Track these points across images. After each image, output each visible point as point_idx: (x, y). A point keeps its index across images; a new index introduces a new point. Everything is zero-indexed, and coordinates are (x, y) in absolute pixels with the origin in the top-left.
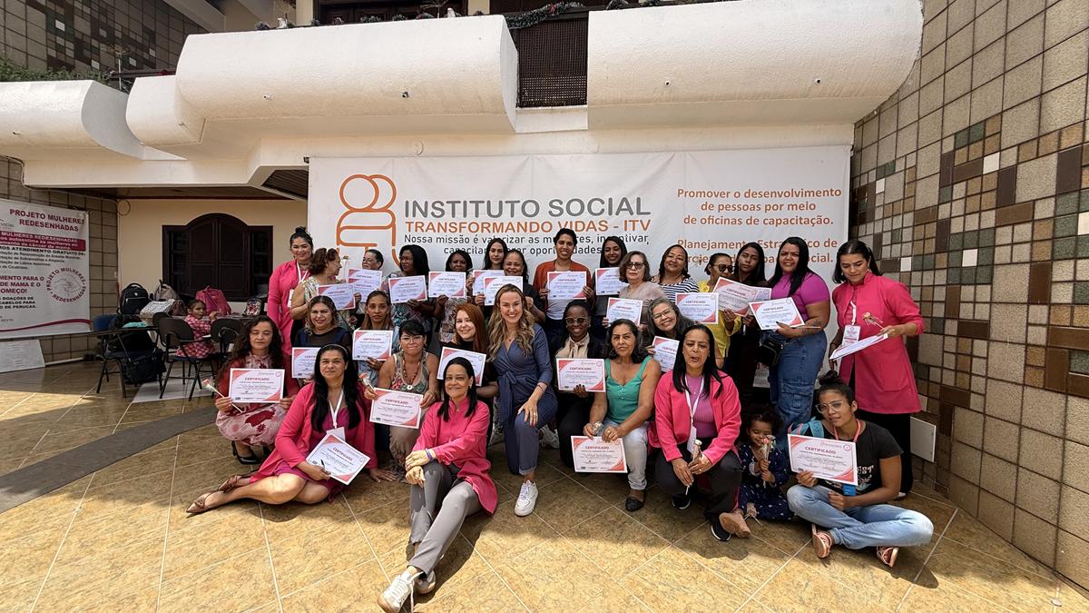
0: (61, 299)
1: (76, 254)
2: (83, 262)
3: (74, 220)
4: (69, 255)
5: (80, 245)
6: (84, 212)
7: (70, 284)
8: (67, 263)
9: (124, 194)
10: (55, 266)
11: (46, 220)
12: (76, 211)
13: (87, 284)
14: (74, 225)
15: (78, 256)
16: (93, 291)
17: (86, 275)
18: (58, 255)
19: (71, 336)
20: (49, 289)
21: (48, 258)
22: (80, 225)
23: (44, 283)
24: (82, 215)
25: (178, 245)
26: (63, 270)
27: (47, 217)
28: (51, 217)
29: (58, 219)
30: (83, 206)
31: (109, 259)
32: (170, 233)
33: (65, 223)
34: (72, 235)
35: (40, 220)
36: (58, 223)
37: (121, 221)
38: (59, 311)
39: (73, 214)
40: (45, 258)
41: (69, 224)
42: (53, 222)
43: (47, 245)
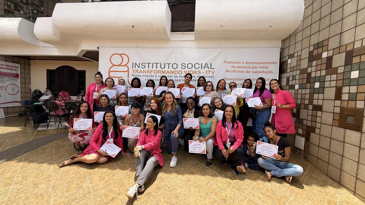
0: (10, 94)
1: (15, 78)
2: (18, 82)
3: (15, 67)
4: (13, 79)
5: (17, 76)
6: (18, 64)
7: (13, 89)
8: (13, 82)
9: (32, 58)
10: (9, 83)
11: (5, 67)
12: (16, 64)
13: (20, 89)
14: (15, 68)
15: (16, 79)
16: (22, 92)
17: (19, 86)
18: (9, 79)
19: (14, 107)
20: (6, 91)
21: (5, 80)
22: (17, 69)
23: (4, 89)
24: (17, 65)
25: (52, 76)
26: (11, 84)
27: (5, 65)
28: (6, 66)
29: (9, 66)
30: (18, 62)
31: (27, 81)
32: (49, 72)
33: (11, 68)
34: (14, 72)
35: (2, 66)
36: (9, 68)
37: (32, 68)
38: (10, 98)
39: (14, 65)
40: (4, 80)
41: (13, 68)
42: (7, 67)
43: (5, 75)
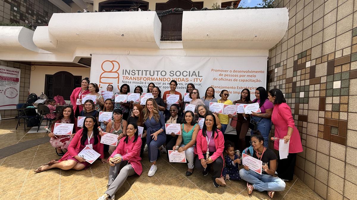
0: (9, 98)
1: (15, 83)
2: (18, 86)
3: (15, 72)
4: (13, 83)
5: (17, 80)
6: (19, 69)
7: (12, 93)
8: (12, 86)
9: (33, 64)
10: (7, 87)
11: (6, 71)
12: (16, 69)
13: (18, 93)
14: (15, 73)
15: (16, 83)
16: (20, 95)
17: (18, 90)
18: (9, 83)
19: (11, 110)
20: (5, 94)
21: (5, 84)
22: (18, 73)
23: (3, 92)
24: (18, 70)
25: (50, 81)
26: (10, 88)
27: (6, 70)
28: (7, 70)
29: (10, 71)
30: (19, 67)
31: (27, 85)
32: (48, 77)
33: (12, 73)
34: (14, 76)
35: (3, 71)
36: (10, 72)
37: (32, 73)
38: (8, 101)
39: (15, 70)
40: (4, 84)
41: (14, 73)
42: (8, 72)
43: (5, 79)
